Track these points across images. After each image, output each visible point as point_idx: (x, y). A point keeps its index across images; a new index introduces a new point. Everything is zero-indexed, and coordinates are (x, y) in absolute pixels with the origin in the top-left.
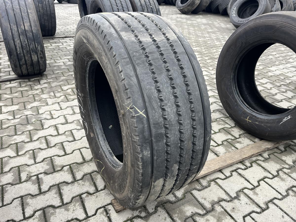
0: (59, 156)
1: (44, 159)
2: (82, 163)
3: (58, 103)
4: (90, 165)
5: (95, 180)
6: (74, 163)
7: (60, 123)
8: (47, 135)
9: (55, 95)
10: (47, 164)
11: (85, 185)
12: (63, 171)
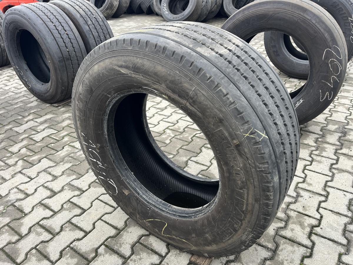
0: (78, 240)
1: (61, 253)
2: (118, 234)
3: (20, 172)
4: (130, 231)
5: (150, 246)
6: (107, 239)
7: (44, 198)
8: (38, 221)
9: (6, 163)
10: (72, 257)
11: (143, 258)
12: (100, 255)
